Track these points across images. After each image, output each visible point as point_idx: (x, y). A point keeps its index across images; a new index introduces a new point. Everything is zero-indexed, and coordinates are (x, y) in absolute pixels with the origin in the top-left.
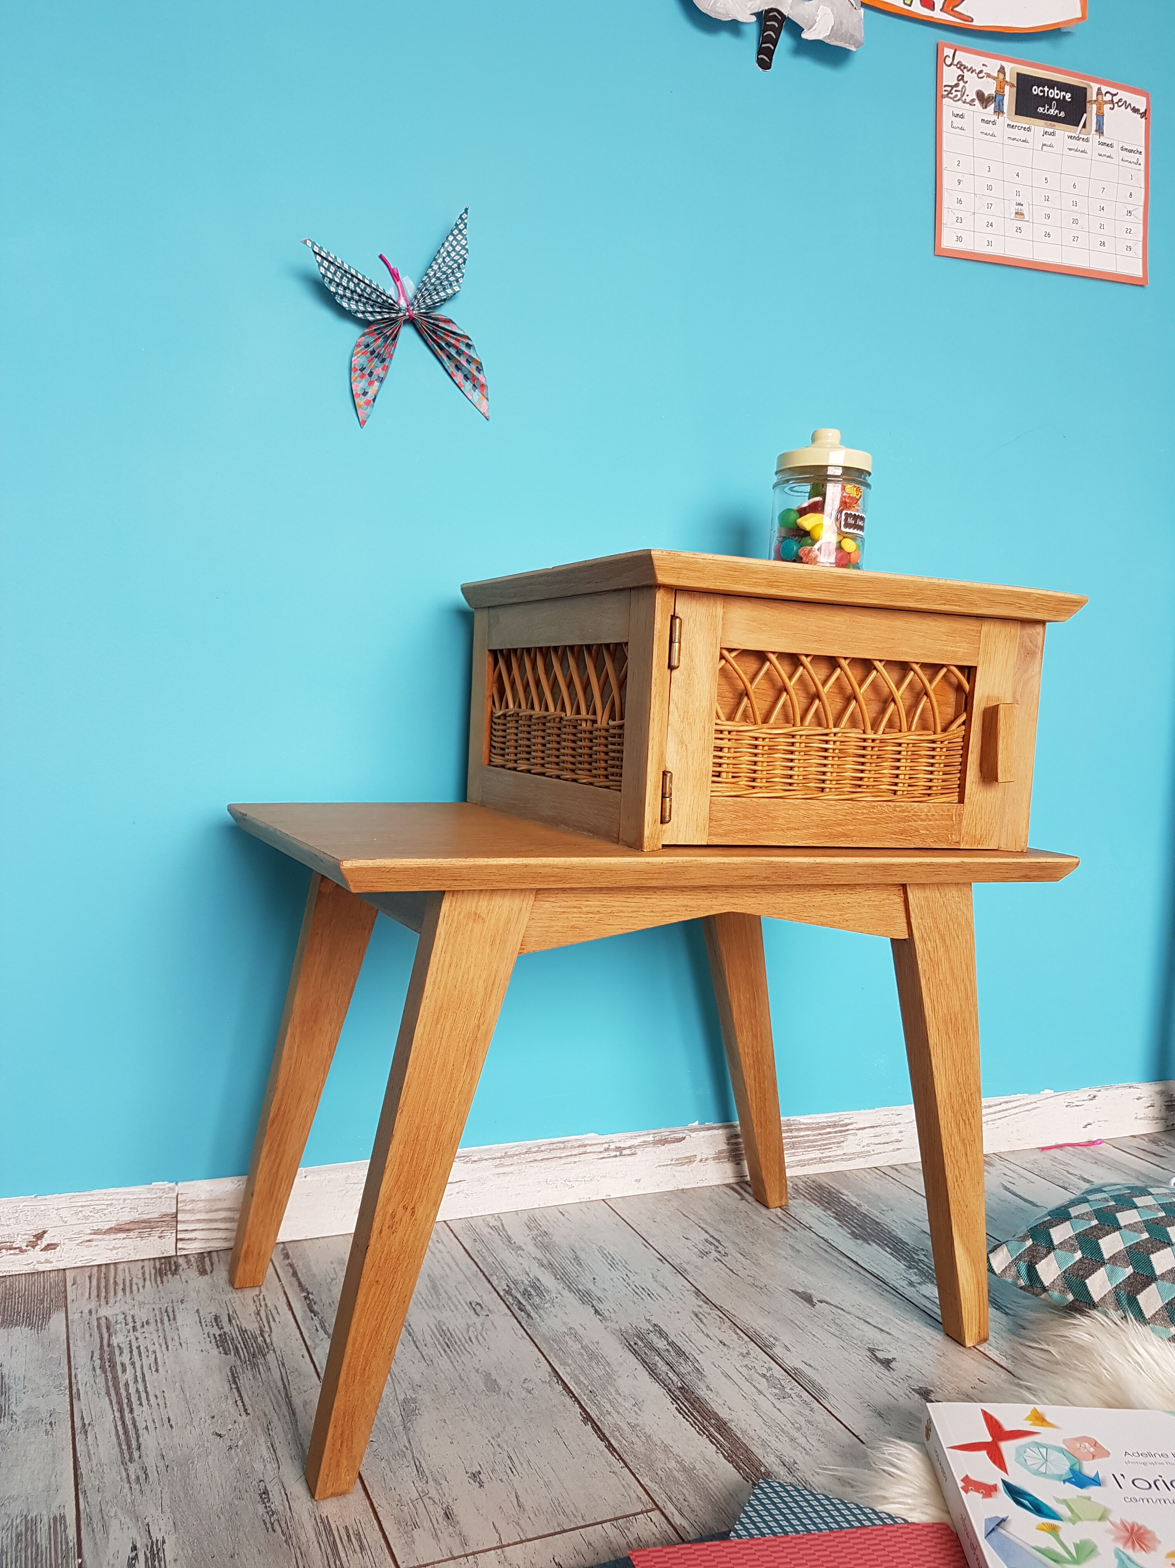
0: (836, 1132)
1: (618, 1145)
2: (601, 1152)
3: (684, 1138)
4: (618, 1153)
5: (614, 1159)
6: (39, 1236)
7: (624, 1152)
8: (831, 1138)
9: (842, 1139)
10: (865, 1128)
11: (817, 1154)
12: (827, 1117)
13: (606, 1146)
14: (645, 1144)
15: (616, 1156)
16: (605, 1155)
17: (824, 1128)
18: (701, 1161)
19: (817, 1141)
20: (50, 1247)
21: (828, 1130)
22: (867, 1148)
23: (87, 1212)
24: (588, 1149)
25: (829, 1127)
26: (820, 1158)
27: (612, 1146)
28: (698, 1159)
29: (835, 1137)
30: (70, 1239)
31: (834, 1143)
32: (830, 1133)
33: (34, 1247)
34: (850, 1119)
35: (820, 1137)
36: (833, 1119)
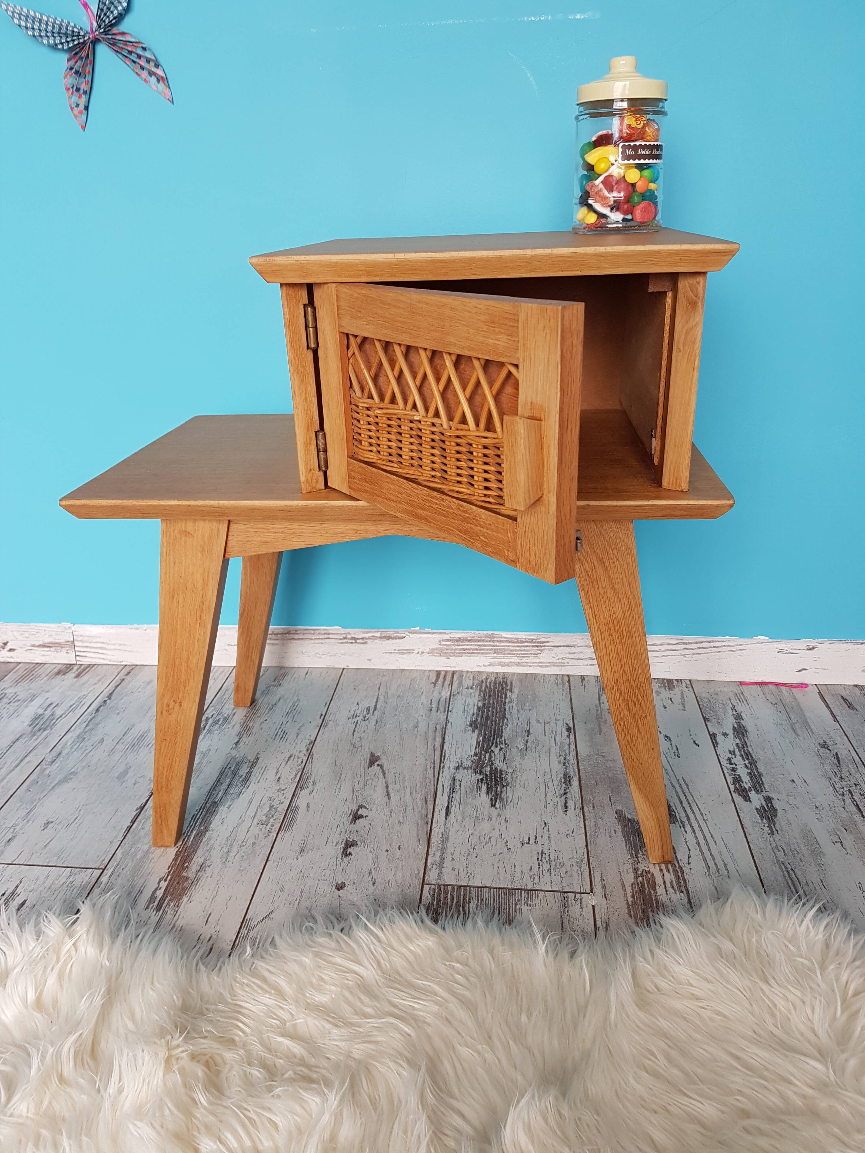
0: (533, 646)
1: (354, 636)
2: (341, 639)
3: (405, 637)
5: (350, 645)
6: (6, 644)
7: (358, 641)
8: (528, 650)
9: (539, 652)
10: (560, 646)
11: (516, 660)
12: (526, 635)
13: (345, 635)
14: (374, 638)
15: (352, 643)
17: (523, 642)
18: (418, 653)
19: (516, 650)
20: (11, 650)
21: (526, 644)
22: (561, 661)
23: (26, 634)
24: (332, 636)
25: (528, 642)
26: (519, 663)
27: (349, 636)
28: (416, 651)
29: (532, 650)
30: (21, 648)
31: (531, 654)
32: (528, 646)
34: (547, 638)
35: (519, 648)
36: (532, 637)
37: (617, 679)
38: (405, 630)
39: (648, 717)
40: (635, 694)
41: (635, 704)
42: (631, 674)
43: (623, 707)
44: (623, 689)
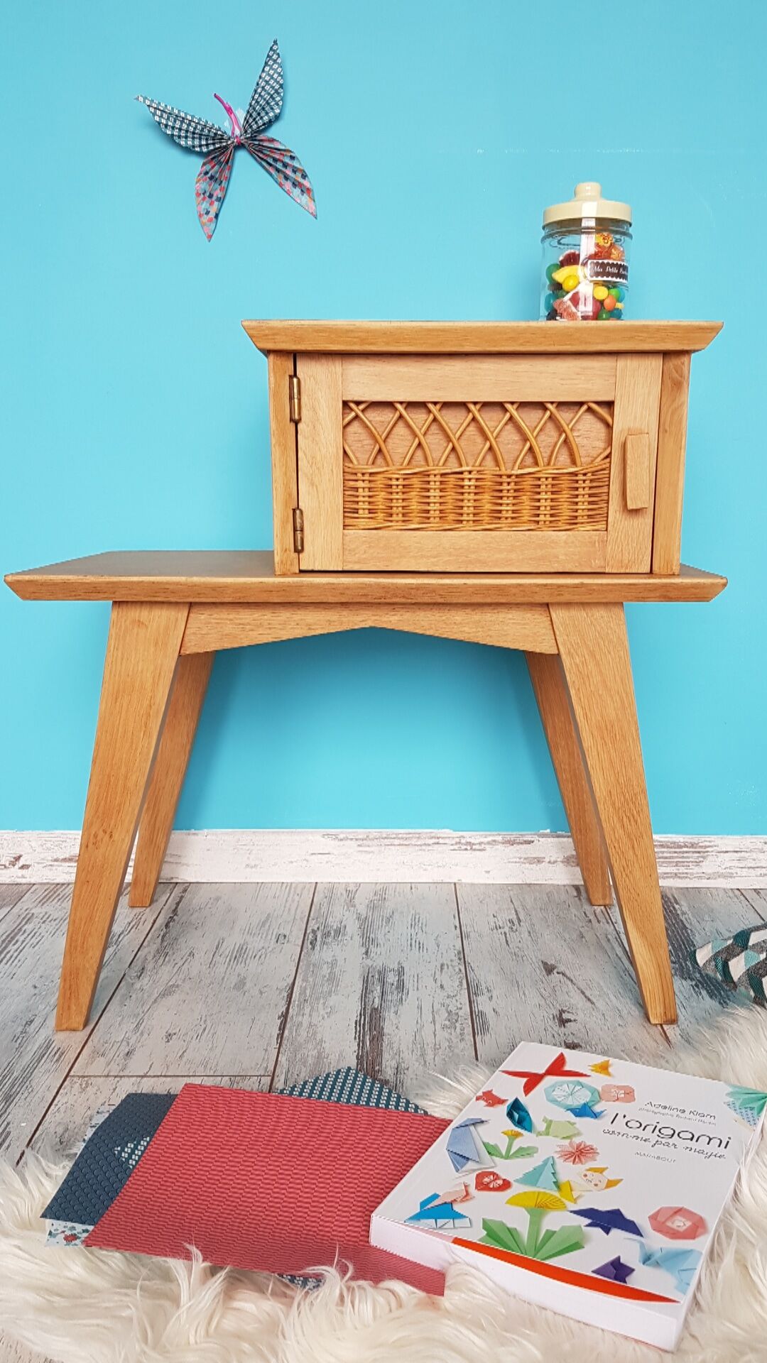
0: (693, 852)
1: (469, 840)
2: (452, 845)
3: (533, 842)
4: (469, 848)
5: (465, 852)
6: (18, 858)
7: (474, 847)
8: (687, 857)
9: (701, 859)
10: (727, 852)
11: (674, 870)
13: (458, 840)
14: (494, 843)
15: (466, 849)
16: (456, 847)
17: (681, 847)
18: (549, 862)
19: (672, 858)
20: (23, 867)
21: (684, 850)
22: (728, 870)
23: (49, 845)
24: (441, 841)
25: (686, 846)
26: (676, 874)
27: (463, 841)
28: (547, 860)
29: (692, 857)
30: (38, 863)
31: (692, 862)
32: (686, 852)
33: (14, 865)
34: (711, 841)
35: (676, 855)
36: (692, 840)
37: (610, 792)
38: (533, 833)
39: (644, 837)
40: (630, 809)
41: (630, 821)
42: (625, 786)
43: (617, 826)
44: (617, 804)
